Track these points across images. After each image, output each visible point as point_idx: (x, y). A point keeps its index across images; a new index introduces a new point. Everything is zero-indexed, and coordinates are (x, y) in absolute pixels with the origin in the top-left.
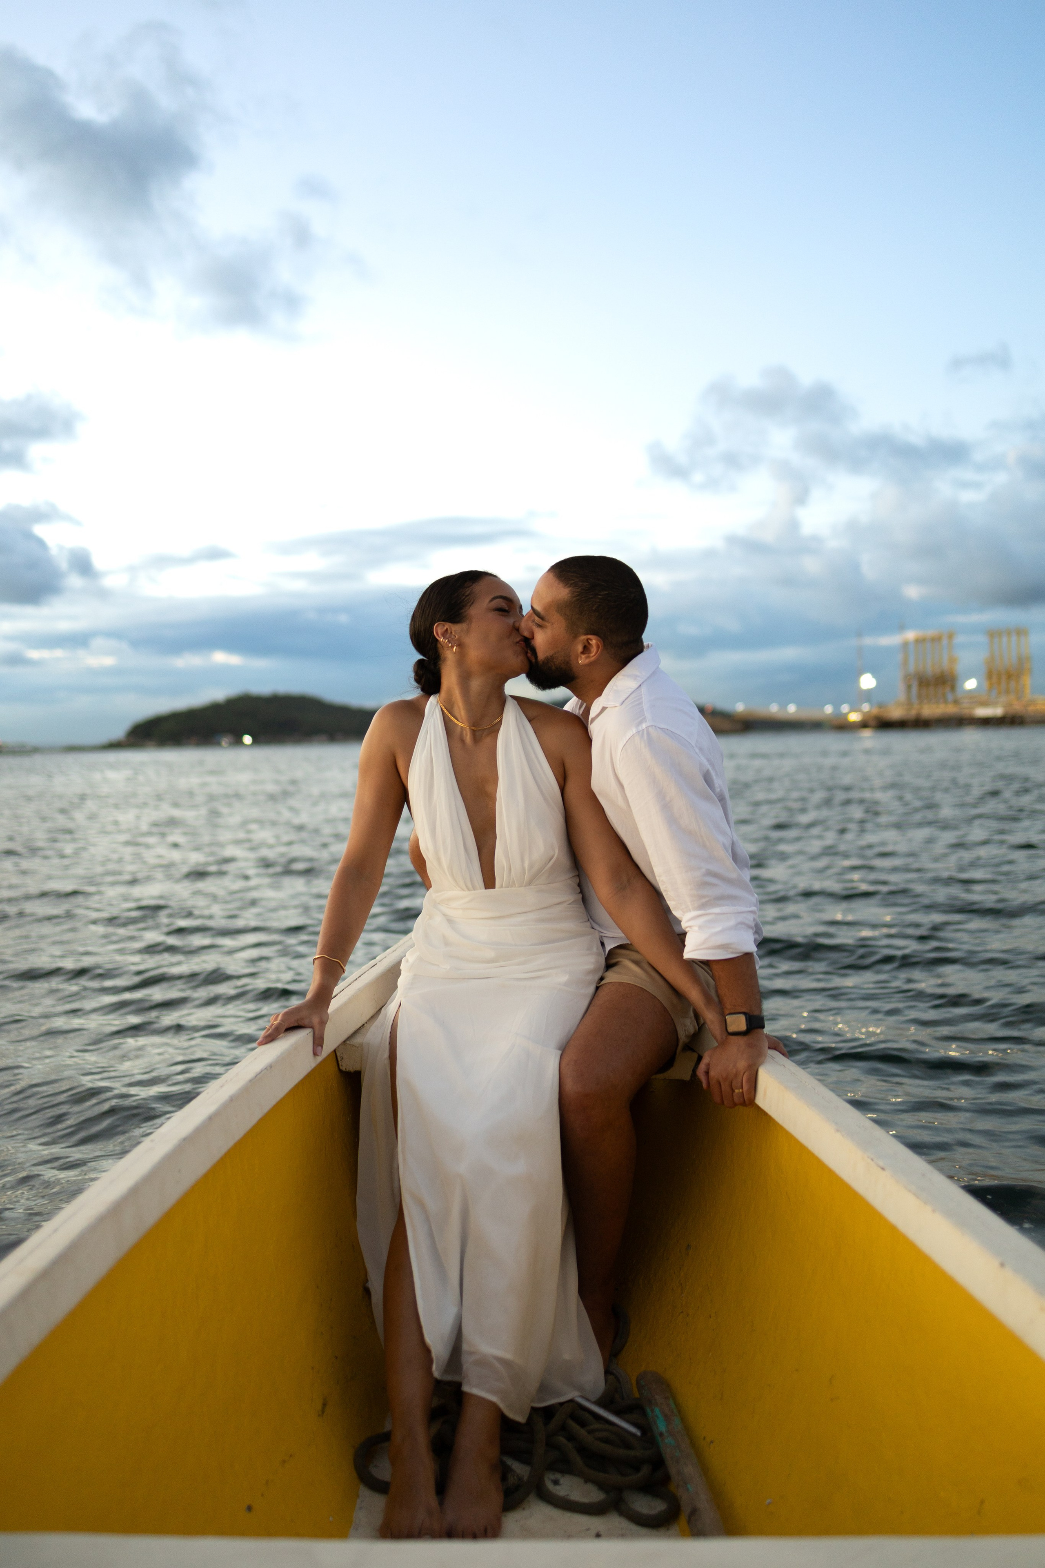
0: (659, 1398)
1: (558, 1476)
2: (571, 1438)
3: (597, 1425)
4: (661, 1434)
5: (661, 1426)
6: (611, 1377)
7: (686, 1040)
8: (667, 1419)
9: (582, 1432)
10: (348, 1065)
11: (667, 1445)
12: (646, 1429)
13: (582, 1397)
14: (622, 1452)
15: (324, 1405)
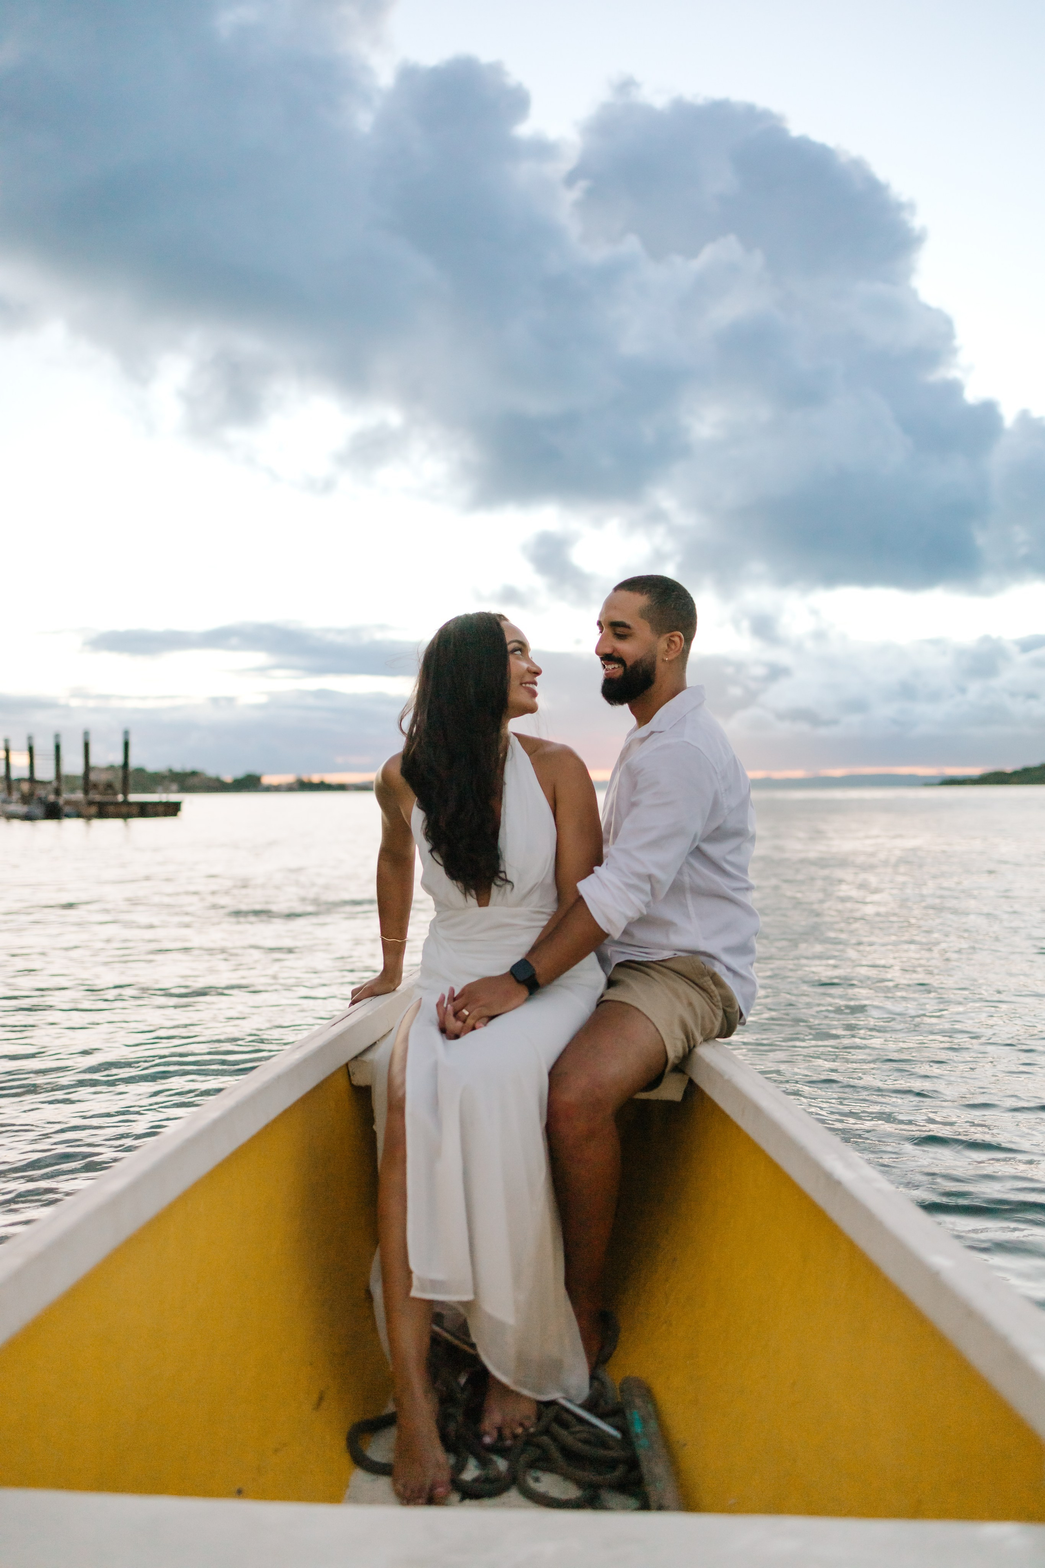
0: (638, 1402)
1: (539, 1474)
2: (555, 1439)
3: (578, 1428)
4: (637, 1436)
5: (638, 1428)
6: (596, 1384)
7: (677, 1062)
8: (644, 1421)
9: (563, 1433)
10: (359, 1080)
11: (642, 1447)
12: (624, 1431)
13: (564, 1398)
14: (602, 1452)
15: (321, 1399)
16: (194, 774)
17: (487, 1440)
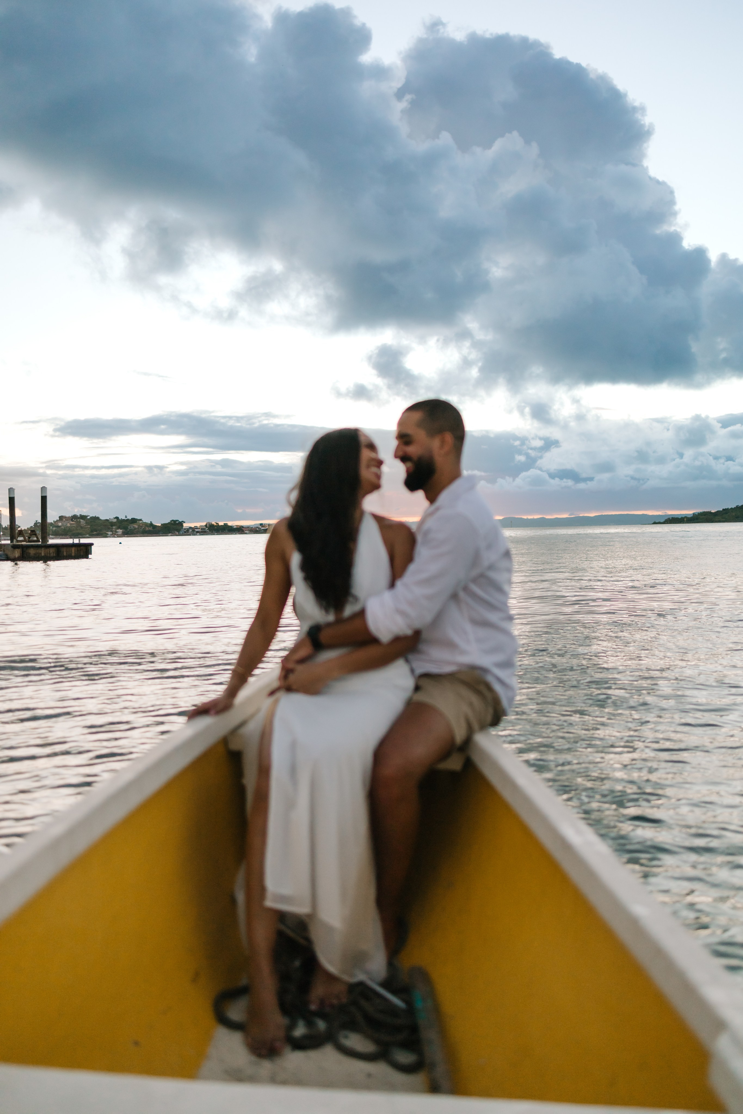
0: (420, 984)
1: (348, 1033)
2: (360, 1008)
3: (375, 1000)
4: (418, 1008)
5: (419, 1003)
7: (461, 742)
8: (424, 1000)
9: (366, 1004)
10: (234, 747)
11: (422, 1018)
12: (409, 1003)
14: (393, 1020)
15: (197, 975)
16: (134, 521)
17: (313, 1007)
